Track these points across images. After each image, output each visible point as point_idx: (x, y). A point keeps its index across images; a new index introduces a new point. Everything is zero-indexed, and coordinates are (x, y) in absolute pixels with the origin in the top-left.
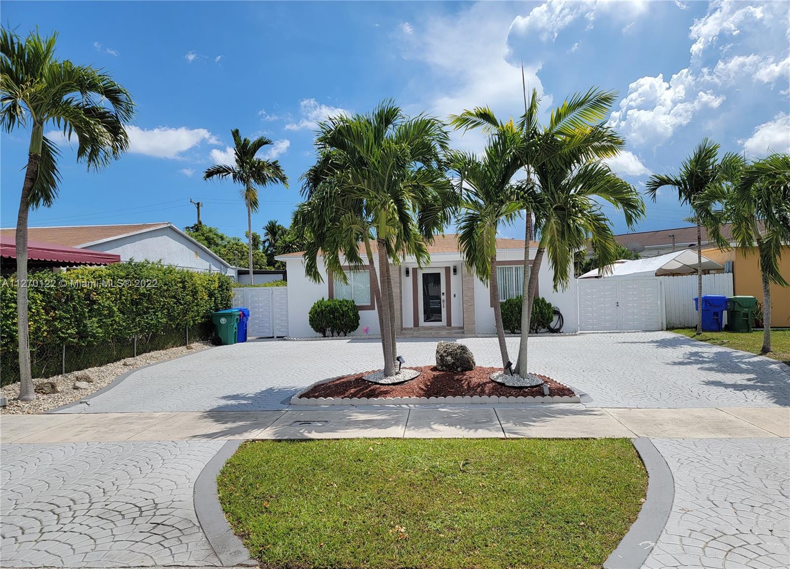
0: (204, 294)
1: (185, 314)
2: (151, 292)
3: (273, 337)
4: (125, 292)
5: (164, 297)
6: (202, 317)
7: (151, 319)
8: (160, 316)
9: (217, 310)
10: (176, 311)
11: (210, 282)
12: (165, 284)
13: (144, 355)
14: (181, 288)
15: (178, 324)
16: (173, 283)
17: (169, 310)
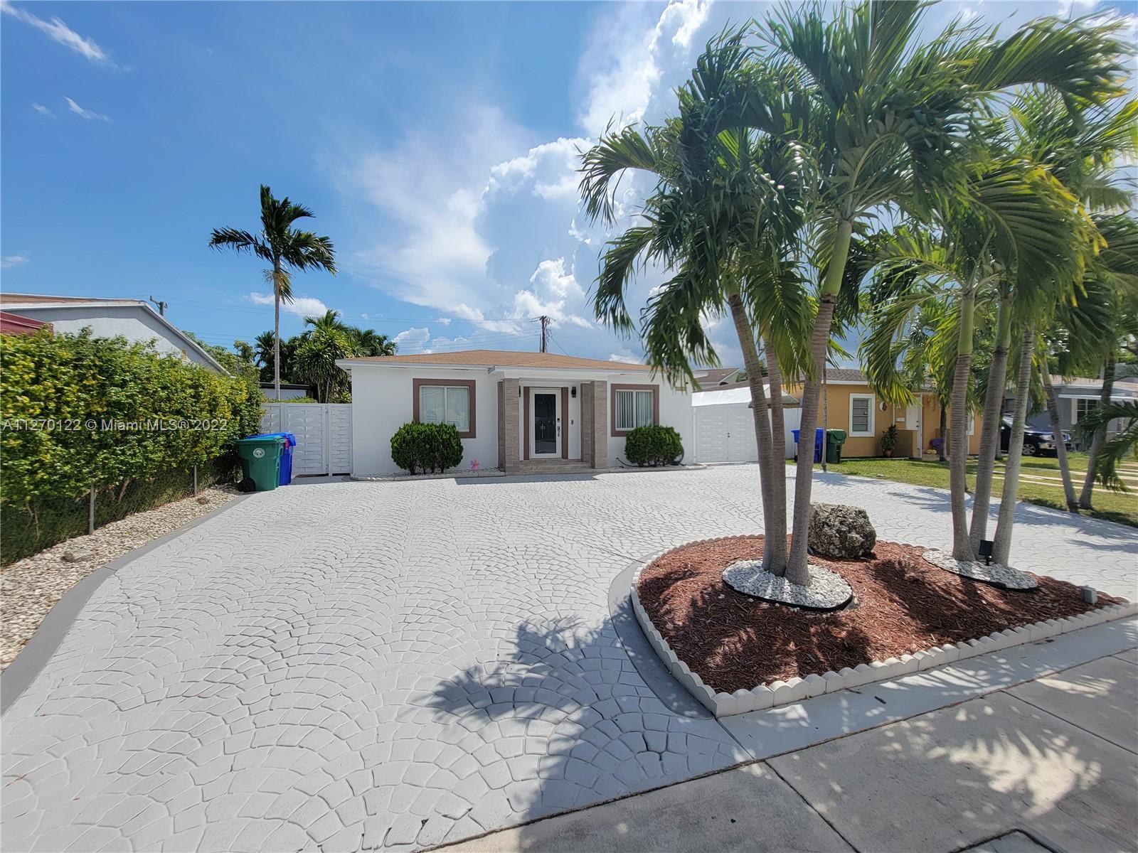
0: (227, 410)
1: (195, 443)
2: (134, 401)
3: (327, 475)
4: (72, 396)
5: (160, 411)
6: (222, 447)
7: (130, 455)
8: (150, 448)
9: (243, 436)
10: (180, 438)
11: (235, 392)
12: (163, 388)
13: (112, 526)
14: (191, 396)
15: (181, 462)
16: (179, 386)
17: (168, 437)
